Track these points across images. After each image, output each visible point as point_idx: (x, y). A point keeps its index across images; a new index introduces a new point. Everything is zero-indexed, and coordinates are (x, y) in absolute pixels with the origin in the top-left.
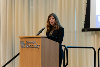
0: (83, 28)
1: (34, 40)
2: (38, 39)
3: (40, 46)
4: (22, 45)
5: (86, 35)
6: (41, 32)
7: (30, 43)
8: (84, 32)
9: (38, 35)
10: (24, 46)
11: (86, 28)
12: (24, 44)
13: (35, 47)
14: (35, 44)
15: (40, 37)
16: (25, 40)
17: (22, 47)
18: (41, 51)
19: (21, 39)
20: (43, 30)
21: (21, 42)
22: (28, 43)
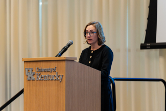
0: (143, 42)
1: (53, 65)
2: (59, 63)
3: (64, 78)
4: (29, 76)
5: (149, 57)
6: (65, 50)
7: (45, 71)
8: (145, 51)
9: (60, 56)
10: (33, 77)
11: (148, 43)
12: (33, 74)
13: (54, 79)
14: (53, 74)
15: (64, 60)
16: (34, 65)
17: (29, 79)
18: (66, 86)
19: (26, 63)
20: (69, 45)
21: (27, 70)
22: (40, 71)
